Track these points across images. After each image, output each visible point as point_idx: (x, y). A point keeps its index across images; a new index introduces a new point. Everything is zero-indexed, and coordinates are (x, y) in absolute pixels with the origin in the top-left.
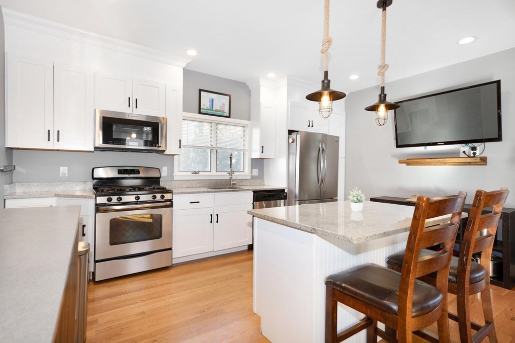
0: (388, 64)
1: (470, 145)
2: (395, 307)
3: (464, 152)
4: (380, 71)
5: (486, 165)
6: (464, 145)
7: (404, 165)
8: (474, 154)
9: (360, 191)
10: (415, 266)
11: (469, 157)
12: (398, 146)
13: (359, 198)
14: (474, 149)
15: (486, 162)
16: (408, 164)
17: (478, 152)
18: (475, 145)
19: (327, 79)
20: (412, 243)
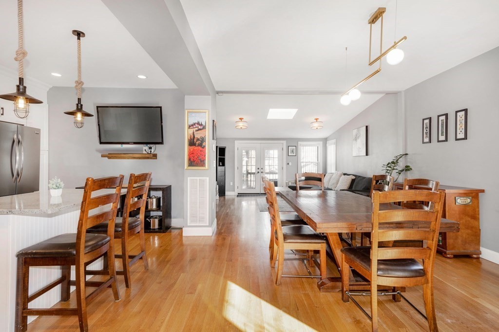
0: (84, 81)
1: (148, 145)
2: (75, 252)
3: (145, 150)
4: (76, 86)
5: (156, 159)
6: (145, 145)
7: (107, 158)
8: (151, 151)
9: (59, 180)
10: (86, 221)
11: (148, 153)
12: (101, 143)
13: (58, 185)
14: (150, 148)
15: (156, 157)
16: (109, 158)
17: (152, 150)
18: (151, 145)
19: (23, 85)
20: (84, 207)
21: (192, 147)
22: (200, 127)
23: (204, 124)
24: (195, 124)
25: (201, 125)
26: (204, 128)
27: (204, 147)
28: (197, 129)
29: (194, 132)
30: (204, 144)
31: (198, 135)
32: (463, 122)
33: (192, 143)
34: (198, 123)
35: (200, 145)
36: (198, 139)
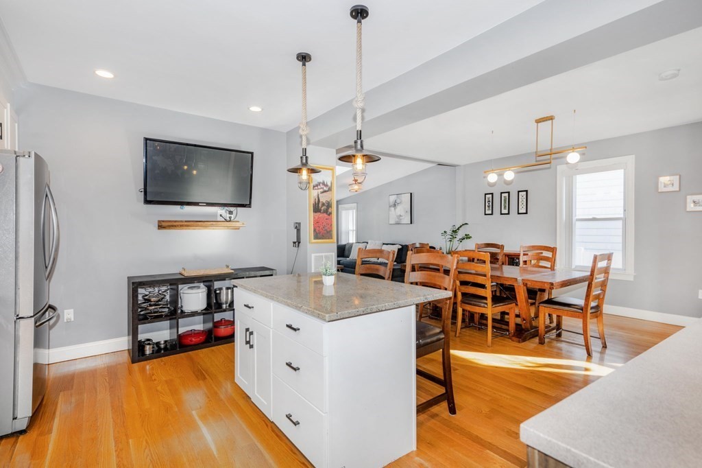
3: (221, 216)
8: (230, 218)
21: (318, 214)
22: (325, 188)
23: (329, 184)
24: (319, 184)
25: (326, 186)
26: (330, 189)
27: (330, 214)
28: (322, 190)
29: (318, 195)
30: (330, 210)
31: (323, 199)
32: (525, 200)
33: (317, 209)
34: (323, 184)
35: (326, 211)
36: (323, 204)
